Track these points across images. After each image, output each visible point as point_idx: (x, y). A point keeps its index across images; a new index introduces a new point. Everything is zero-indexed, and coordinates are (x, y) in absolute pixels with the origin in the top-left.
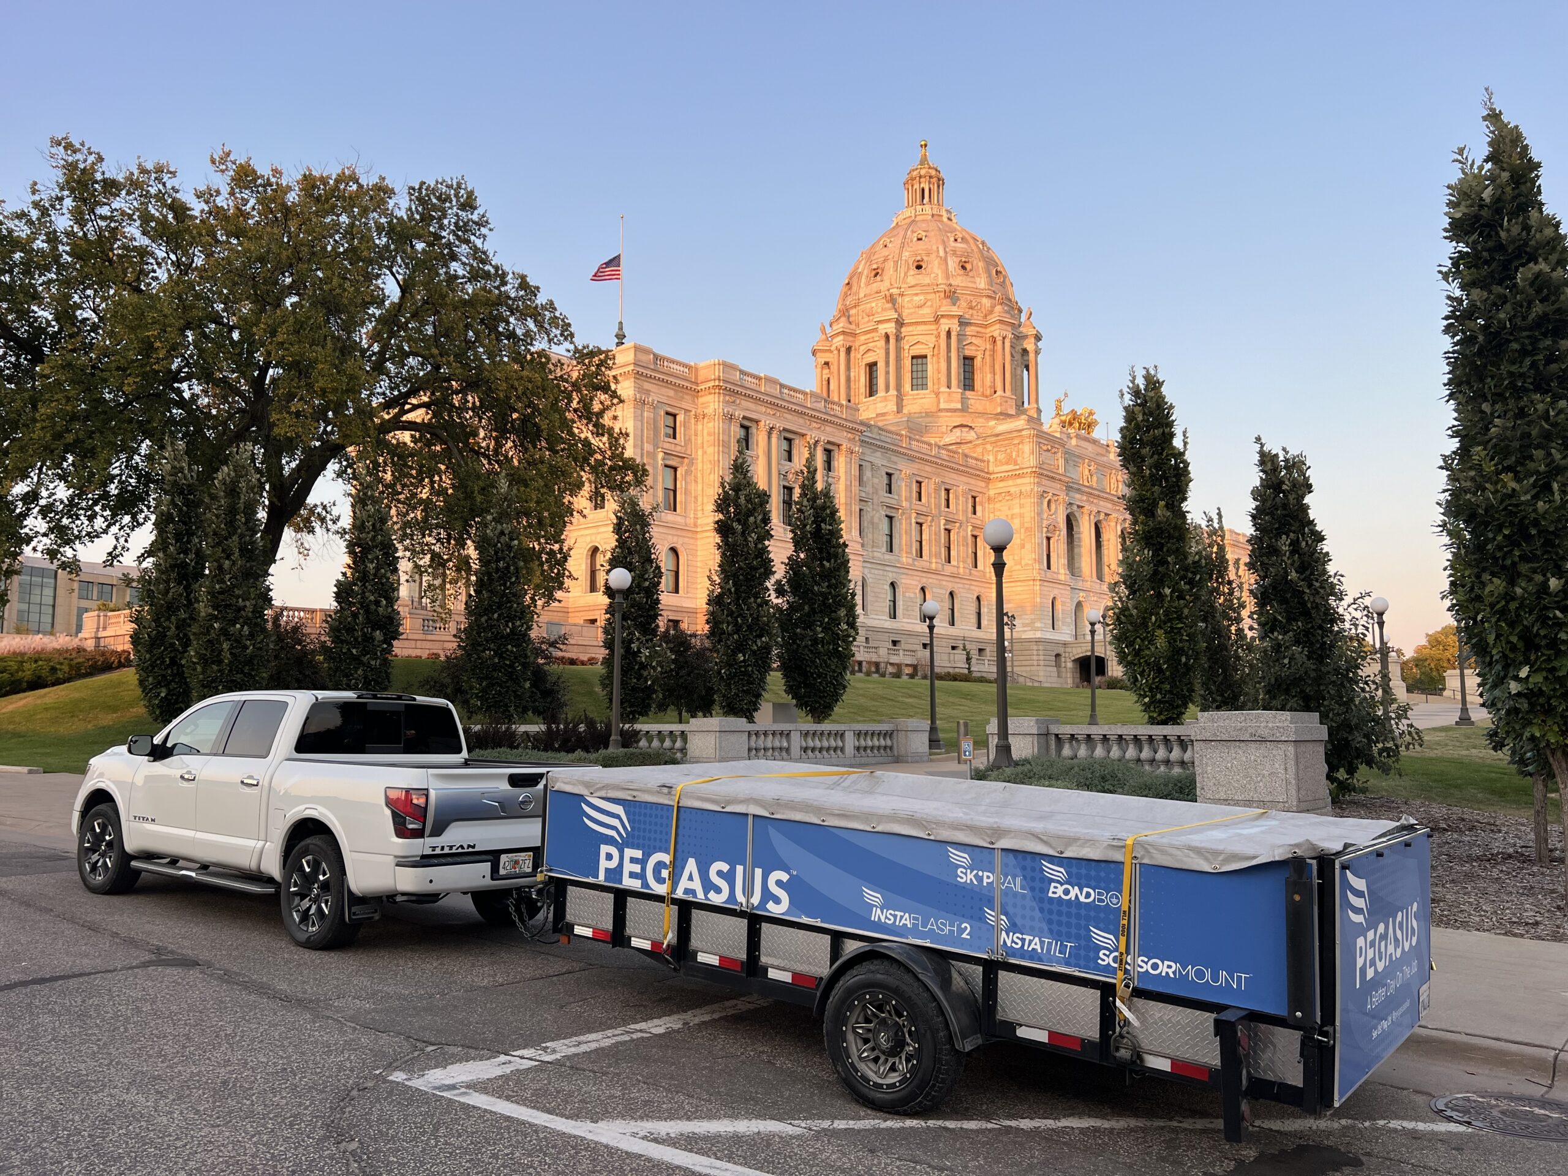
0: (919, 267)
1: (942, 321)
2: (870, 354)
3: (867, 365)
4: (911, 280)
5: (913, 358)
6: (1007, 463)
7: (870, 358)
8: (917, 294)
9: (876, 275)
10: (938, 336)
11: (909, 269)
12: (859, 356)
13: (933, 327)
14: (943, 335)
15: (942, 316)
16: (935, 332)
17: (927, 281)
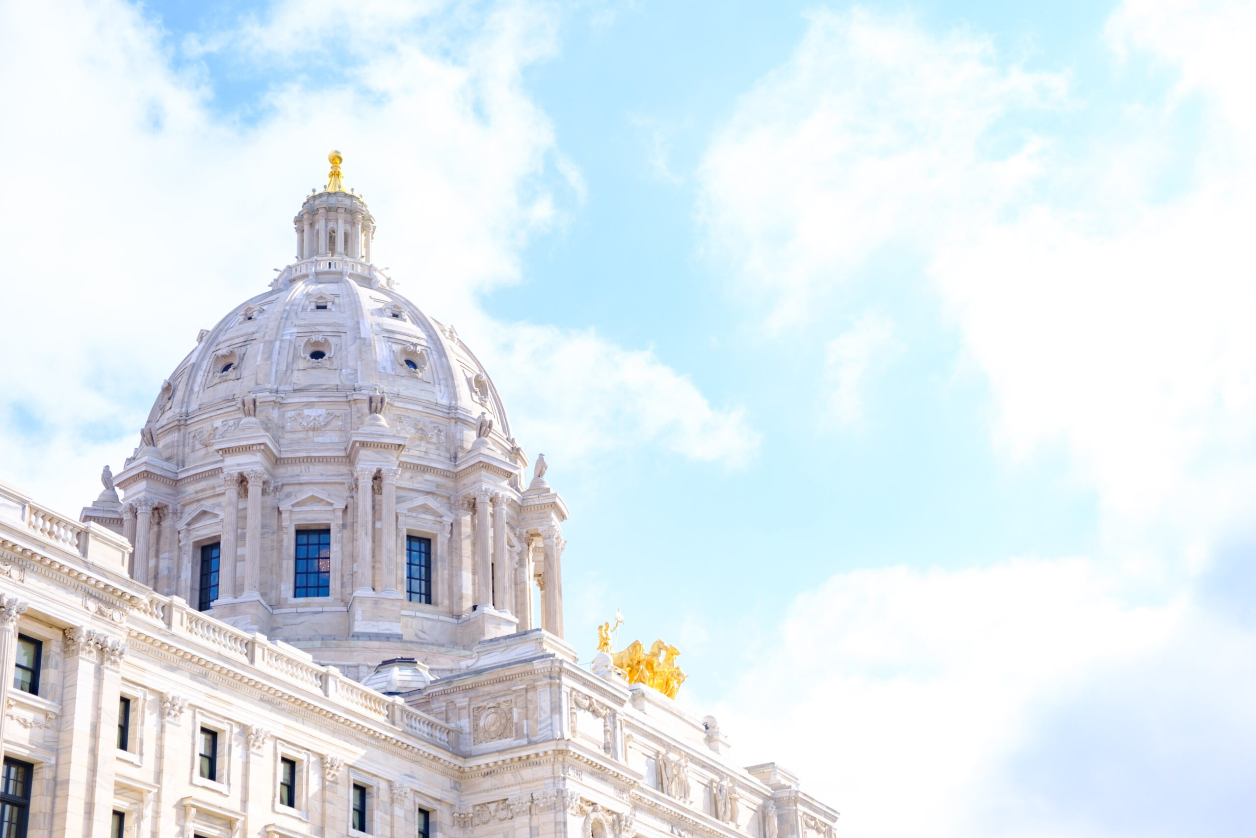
0: (317, 355)
1: (363, 453)
2: (207, 521)
3: (196, 544)
4: (299, 379)
5: (299, 532)
6: (501, 736)
7: (204, 531)
8: (310, 405)
9: (226, 368)
10: (354, 487)
11: (295, 357)
12: (181, 525)
13: (344, 469)
14: (366, 483)
15: (364, 444)
16: (348, 480)
17: (334, 380)
